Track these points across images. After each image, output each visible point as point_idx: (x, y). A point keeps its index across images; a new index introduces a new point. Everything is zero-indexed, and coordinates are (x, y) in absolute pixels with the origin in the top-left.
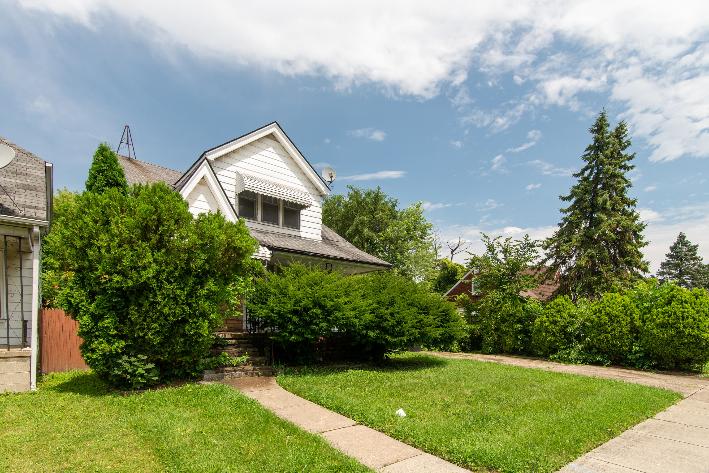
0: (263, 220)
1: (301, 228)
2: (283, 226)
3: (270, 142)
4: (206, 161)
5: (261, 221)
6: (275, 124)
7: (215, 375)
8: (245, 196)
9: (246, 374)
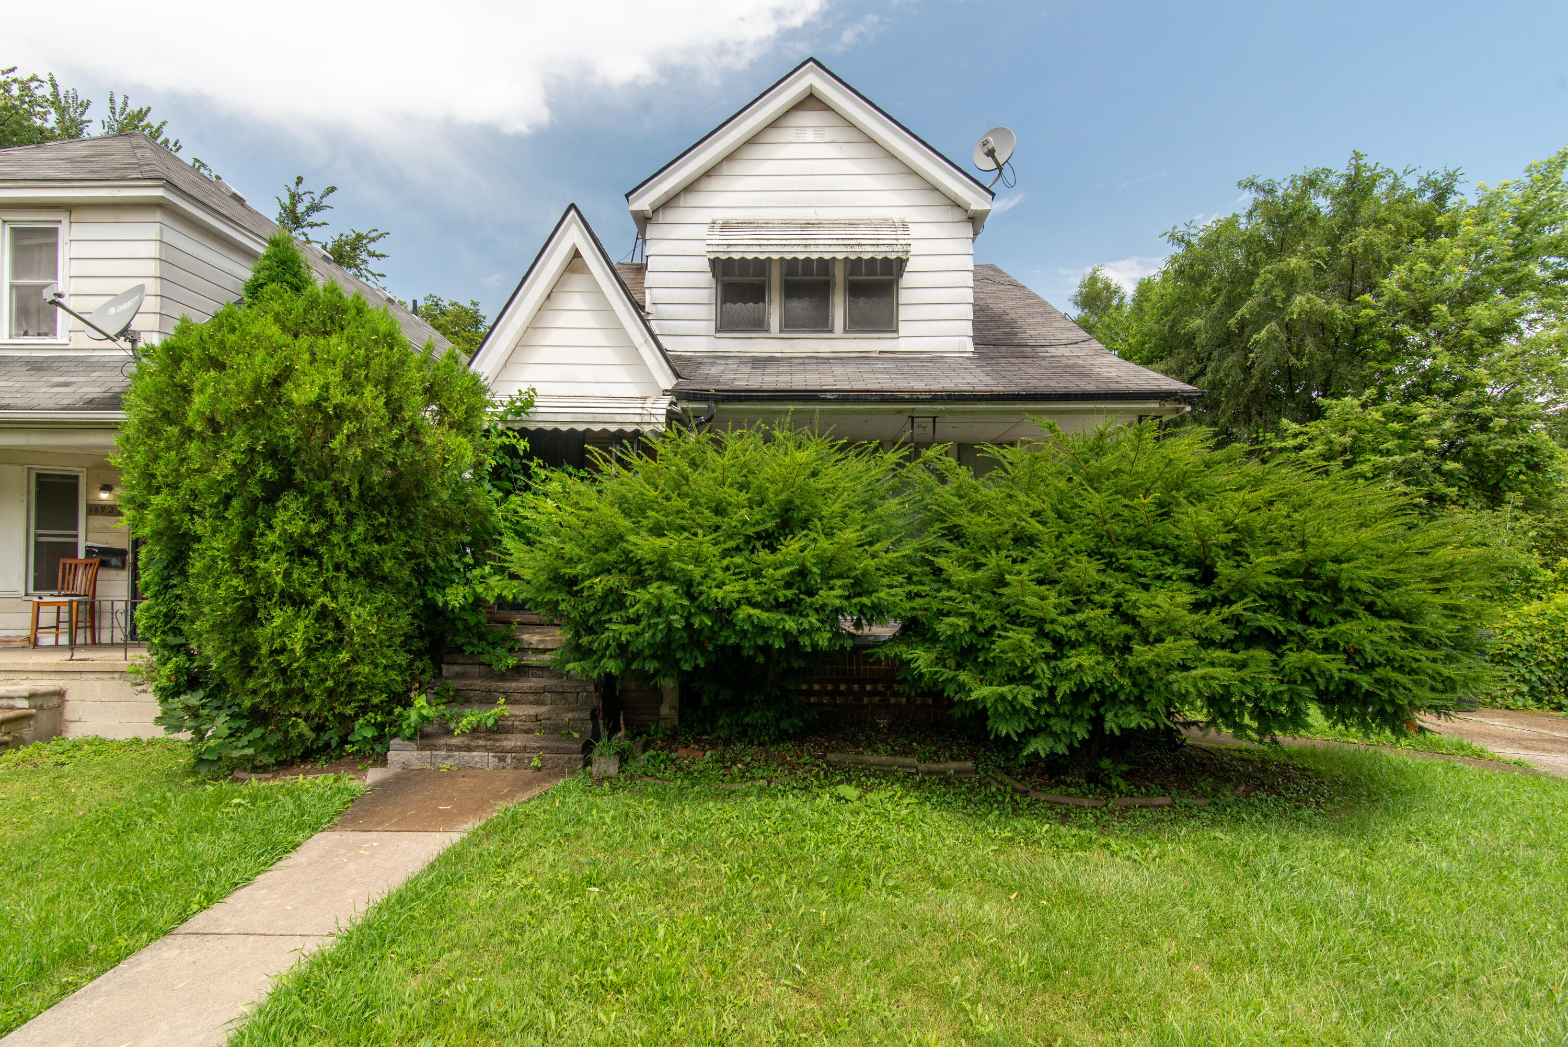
0: (786, 326)
1: (901, 326)
2: (845, 331)
3: (808, 118)
4: (573, 212)
5: (781, 331)
6: (811, 64)
7: (415, 753)
8: (741, 275)
9: (502, 759)
